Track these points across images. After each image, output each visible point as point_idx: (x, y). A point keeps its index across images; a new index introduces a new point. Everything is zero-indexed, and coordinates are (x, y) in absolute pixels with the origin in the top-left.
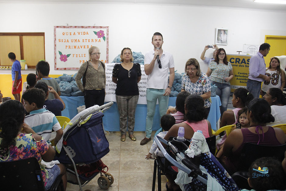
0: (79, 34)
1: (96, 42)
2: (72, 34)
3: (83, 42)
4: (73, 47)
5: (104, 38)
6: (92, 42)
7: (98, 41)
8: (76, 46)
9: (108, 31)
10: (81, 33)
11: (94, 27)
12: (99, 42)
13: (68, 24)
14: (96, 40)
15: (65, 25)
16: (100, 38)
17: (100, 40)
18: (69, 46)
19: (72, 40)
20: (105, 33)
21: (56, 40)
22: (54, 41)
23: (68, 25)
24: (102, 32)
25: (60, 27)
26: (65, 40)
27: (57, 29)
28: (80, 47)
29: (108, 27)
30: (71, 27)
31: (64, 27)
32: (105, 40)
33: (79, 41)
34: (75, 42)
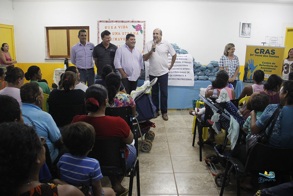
0: (119, 28)
2: (114, 27)
3: (123, 34)
4: (114, 39)
5: (141, 31)
7: (136, 33)
8: (117, 38)
9: (145, 25)
10: (121, 27)
11: (132, 22)
15: (108, 20)
16: (138, 31)
17: (138, 33)
20: (142, 27)
21: (99, 33)
24: (139, 26)
25: (103, 21)
27: (100, 23)
28: (120, 39)
29: (145, 21)
30: (112, 21)
31: (107, 22)
32: (142, 33)
33: (119, 34)
34: (116, 35)
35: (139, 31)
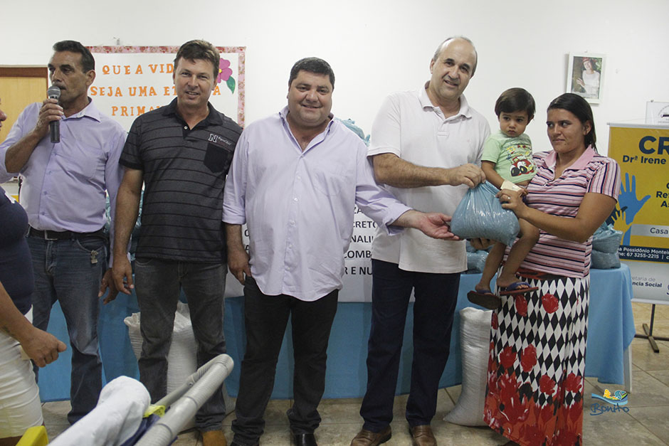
0: (154, 71)
2: (133, 70)
3: (166, 94)
4: (136, 111)
5: (231, 83)
8: (144, 108)
9: (244, 63)
10: (159, 68)
13: (118, 41)
15: (112, 44)
18: (122, 108)
19: (133, 90)
20: (234, 67)
23: (118, 44)
24: (224, 64)
25: (96, 49)
26: (110, 88)
29: (244, 48)
30: (129, 48)
31: (108, 50)
32: (232, 89)
33: (153, 92)
34: (141, 95)
35: (222, 80)
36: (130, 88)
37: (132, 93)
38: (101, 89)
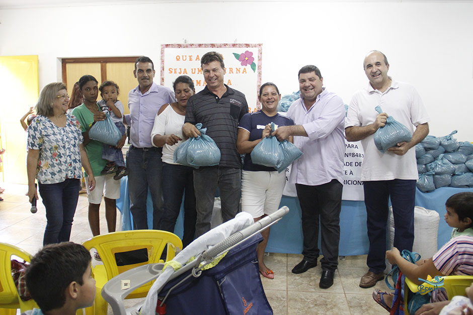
1: (237, 73)
2: (194, 58)
5: (253, 66)
6: (230, 73)
7: (241, 71)
8: (200, 81)
9: (261, 53)
11: (234, 45)
12: (243, 73)
13: (185, 41)
14: (238, 70)
15: (182, 42)
16: (246, 66)
17: (245, 69)
19: (194, 70)
20: (255, 56)
21: (163, 69)
22: (161, 71)
23: (185, 43)
24: (249, 55)
25: (173, 46)
26: (180, 69)
27: (166, 50)
29: (262, 44)
30: (192, 45)
31: (179, 46)
32: (254, 70)
34: (198, 73)
35: (248, 65)
36: (192, 69)
37: (193, 72)
38: (175, 69)
